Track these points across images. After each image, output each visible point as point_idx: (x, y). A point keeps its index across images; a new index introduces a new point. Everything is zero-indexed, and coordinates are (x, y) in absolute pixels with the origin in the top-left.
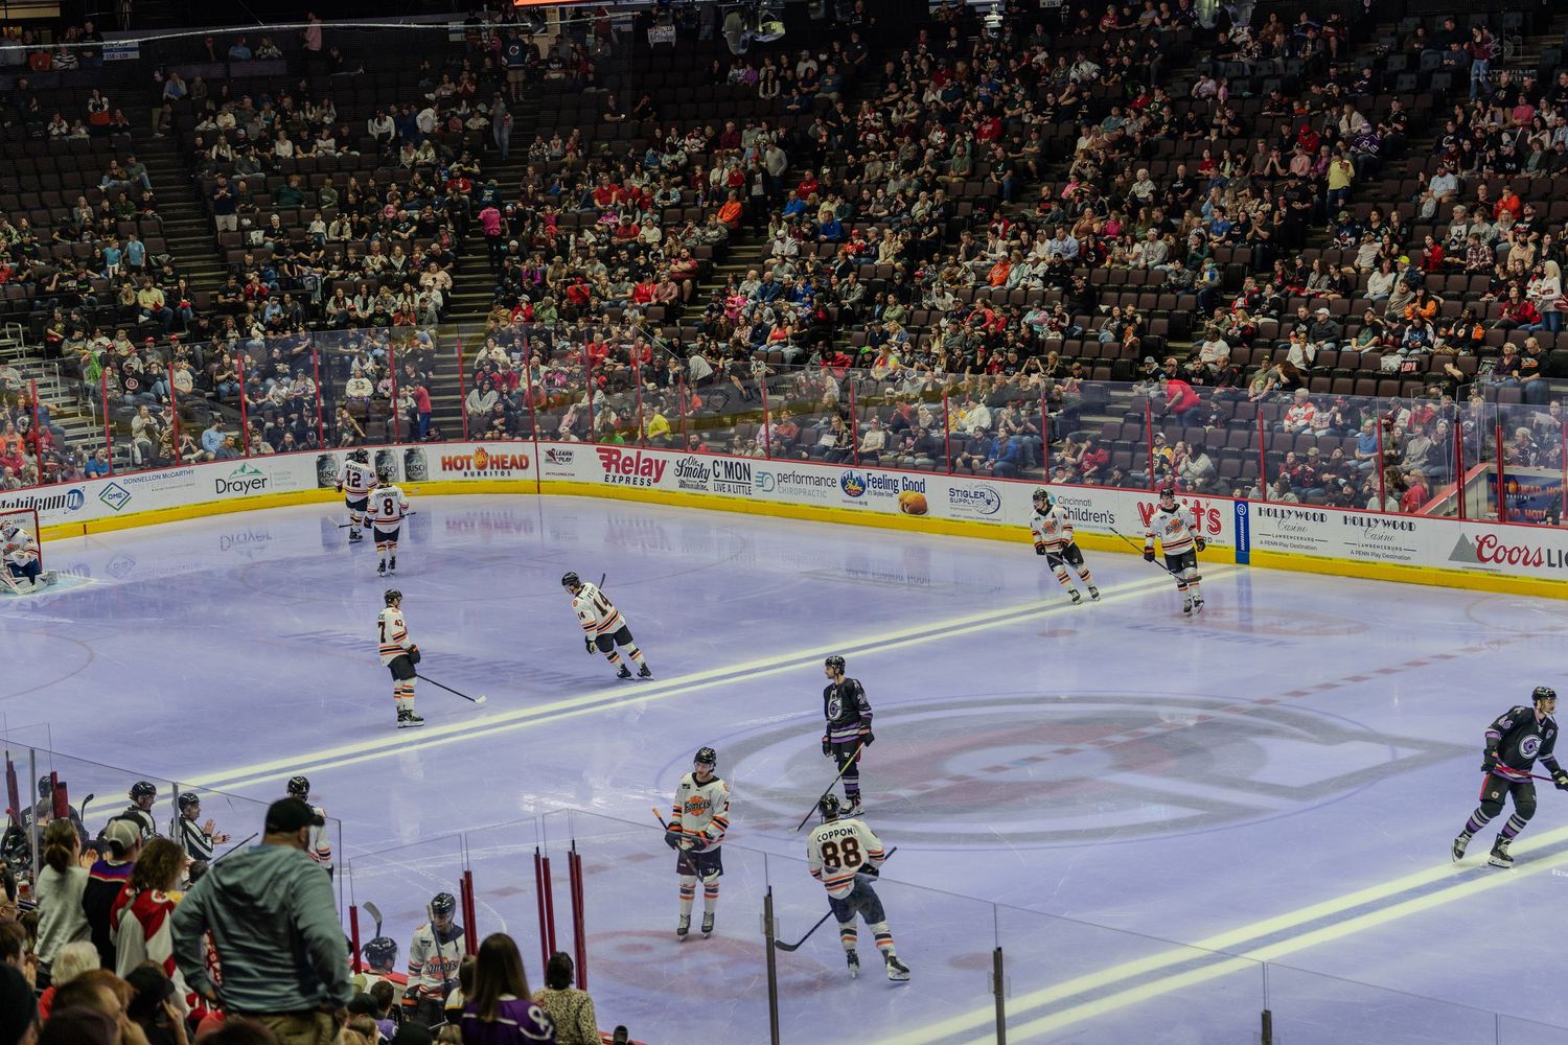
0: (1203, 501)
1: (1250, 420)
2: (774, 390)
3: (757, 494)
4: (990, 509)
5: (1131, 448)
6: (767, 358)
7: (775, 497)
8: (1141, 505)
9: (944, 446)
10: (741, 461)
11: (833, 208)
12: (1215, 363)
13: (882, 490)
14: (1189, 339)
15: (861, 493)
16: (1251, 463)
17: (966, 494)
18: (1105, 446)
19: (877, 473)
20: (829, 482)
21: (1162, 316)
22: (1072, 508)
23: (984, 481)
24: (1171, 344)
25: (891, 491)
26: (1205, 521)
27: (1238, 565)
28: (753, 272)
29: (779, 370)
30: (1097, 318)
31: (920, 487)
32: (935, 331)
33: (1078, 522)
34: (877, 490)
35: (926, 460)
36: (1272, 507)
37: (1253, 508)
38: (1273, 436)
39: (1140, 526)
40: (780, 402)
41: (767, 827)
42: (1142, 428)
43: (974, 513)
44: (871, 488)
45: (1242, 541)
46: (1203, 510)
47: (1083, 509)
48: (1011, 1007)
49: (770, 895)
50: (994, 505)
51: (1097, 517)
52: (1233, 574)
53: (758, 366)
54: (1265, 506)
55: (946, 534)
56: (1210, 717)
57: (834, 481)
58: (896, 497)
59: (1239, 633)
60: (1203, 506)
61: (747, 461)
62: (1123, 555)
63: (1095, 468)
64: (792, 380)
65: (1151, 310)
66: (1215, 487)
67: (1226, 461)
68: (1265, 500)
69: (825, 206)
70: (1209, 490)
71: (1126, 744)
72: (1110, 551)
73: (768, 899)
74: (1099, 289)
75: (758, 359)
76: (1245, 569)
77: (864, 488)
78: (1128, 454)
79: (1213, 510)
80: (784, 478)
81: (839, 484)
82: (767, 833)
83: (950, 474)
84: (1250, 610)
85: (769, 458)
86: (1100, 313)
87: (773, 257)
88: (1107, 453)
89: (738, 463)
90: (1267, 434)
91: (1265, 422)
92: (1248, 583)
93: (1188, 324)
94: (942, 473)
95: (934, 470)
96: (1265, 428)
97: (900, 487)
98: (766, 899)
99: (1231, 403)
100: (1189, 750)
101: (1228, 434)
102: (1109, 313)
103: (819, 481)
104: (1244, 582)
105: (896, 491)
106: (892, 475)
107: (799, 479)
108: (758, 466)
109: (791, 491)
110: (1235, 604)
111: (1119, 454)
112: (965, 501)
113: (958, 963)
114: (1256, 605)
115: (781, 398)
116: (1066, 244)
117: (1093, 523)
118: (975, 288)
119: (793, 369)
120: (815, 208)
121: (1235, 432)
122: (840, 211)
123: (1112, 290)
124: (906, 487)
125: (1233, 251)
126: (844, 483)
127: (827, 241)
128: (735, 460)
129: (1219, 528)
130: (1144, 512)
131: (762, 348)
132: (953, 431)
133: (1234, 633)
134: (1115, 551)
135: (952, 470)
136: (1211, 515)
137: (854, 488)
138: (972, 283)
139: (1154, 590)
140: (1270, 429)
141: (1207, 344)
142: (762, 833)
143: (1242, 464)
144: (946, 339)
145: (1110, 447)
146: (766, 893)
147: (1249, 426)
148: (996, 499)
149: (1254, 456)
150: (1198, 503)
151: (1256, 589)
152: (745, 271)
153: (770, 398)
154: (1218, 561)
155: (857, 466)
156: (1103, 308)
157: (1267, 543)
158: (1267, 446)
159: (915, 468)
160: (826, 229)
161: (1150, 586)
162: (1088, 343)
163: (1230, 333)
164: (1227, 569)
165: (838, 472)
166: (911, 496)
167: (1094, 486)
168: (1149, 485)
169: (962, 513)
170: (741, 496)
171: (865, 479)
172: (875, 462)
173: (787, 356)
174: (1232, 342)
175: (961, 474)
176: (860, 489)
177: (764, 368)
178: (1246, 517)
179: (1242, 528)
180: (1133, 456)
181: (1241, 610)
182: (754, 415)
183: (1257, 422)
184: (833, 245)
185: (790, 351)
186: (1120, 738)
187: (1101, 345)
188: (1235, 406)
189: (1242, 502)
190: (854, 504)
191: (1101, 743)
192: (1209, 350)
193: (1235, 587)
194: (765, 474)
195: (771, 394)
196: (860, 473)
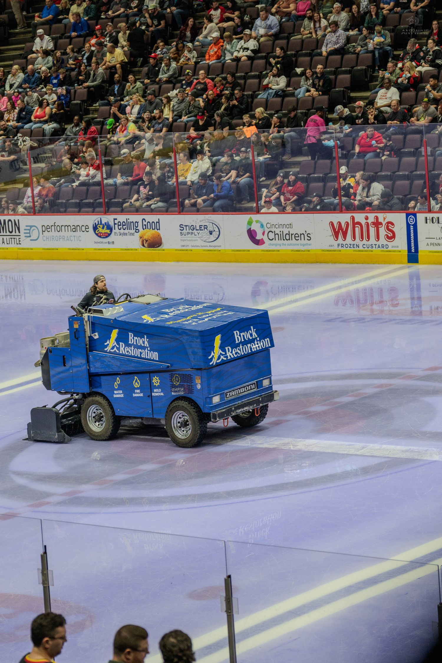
0: (381, 216)
1: (417, 149)
2: (37, 160)
3: (26, 243)
4: (212, 238)
5: (324, 180)
6: (31, 134)
7: (40, 245)
8: (332, 224)
9: (174, 192)
10: (12, 218)
11: (81, 10)
12: (389, 106)
13: (126, 231)
14: (367, 88)
15: (109, 235)
16: (419, 182)
17: (193, 228)
18: (302, 180)
19: (122, 218)
20: (83, 229)
21: (345, 72)
22: (277, 231)
23: (207, 216)
24: (353, 95)
25: (133, 231)
26: (383, 231)
27: (410, 264)
28: (16, 67)
29: (41, 143)
30: (294, 79)
31: (156, 225)
32: (165, 101)
33: (282, 241)
34: (122, 231)
35: (160, 204)
36: (435, 215)
37: (421, 217)
38: (435, 160)
39: (331, 240)
40: (42, 169)
41: (41, 505)
42: (332, 163)
43: (200, 243)
44: (117, 230)
45: (413, 245)
46: (381, 224)
47: (286, 231)
48: (239, 626)
49: (45, 553)
50: (215, 234)
51: (297, 237)
52: (406, 271)
53: (24, 141)
54: (429, 216)
55: (178, 261)
56: (390, 385)
57: (87, 227)
58: (137, 235)
59: (411, 317)
60: (381, 220)
61: (16, 218)
62: (318, 265)
63: (295, 197)
64: (51, 150)
65: (337, 68)
66: (389, 204)
67: (399, 183)
68: (430, 211)
69: (74, 9)
70: (386, 207)
71: (325, 413)
72: (307, 262)
73: (44, 557)
74: (295, 55)
75: (24, 135)
76: (415, 267)
77: (111, 231)
78: (321, 184)
79: (389, 223)
80: (47, 228)
81: (91, 229)
82: (40, 509)
83: (180, 213)
84: (419, 298)
85: (34, 214)
86: (297, 75)
87: (33, 53)
88: (304, 185)
89: (10, 220)
90: (430, 158)
91: (429, 149)
92: (418, 278)
93: (366, 77)
94: (173, 213)
95: (166, 211)
96: (429, 153)
97: (140, 227)
98: (42, 557)
99: (401, 137)
100: (374, 412)
101: (400, 161)
102: (303, 74)
103: (75, 229)
104: (415, 277)
105: (137, 231)
106: (133, 218)
107: (60, 228)
108: (25, 221)
109: (53, 238)
110: (408, 295)
111: (313, 185)
112: (192, 233)
113: (194, 595)
114: (424, 294)
115: (43, 165)
116: (269, 22)
117: (294, 241)
118: (196, 63)
119: (52, 141)
120: (67, 11)
121: (405, 159)
122: (87, 11)
123: (306, 55)
124: (145, 227)
125: (400, 16)
126: (95, 228)
127: (77, 37)
128: (7, 218)
129: (394, 236)
130: (334, 229)
131: (27, 126)
132: (181, 179)
133: (408, 318)
134: (312, 263)
135: (182, 209)
136: (388, 227)
137: (104, 231)
138: (195, 60)
139: (344, 290)
140: (432, 154)
141: (382, 91)
142: (36, 509)
143: (411, 184)
144: (174, 106)
145: (307, 180)
146: (41, 552)
147: (416, 153)
148: (217, 230)
149: (421, 177)
150: (377, 218)
151: (424, 282)
152: (11, 66)
153: (34, 166)
154: (394, 263)
155: (106, 213)
156: (299, 70)
157: (432, 244)
158: (431, 168)
159: (151, 211)
160: (75, 27)
161: (340, 287)
162: (287, 99)
163: (400, 80)
164: (401, 268)
165: (90, 220)
166: (149, 234)
167: (294, 211)
168: (338, 207)
169: (190, 243)
170: (13, 246)
171: (112, 224)
172: (119, 209)
173: (47, 132)
174: (402, 89)
175: (190, 212)
176: (108, 231)
177: (29, 142)
178: (415, 226)
179: (412, 235)
180: (325, 186)
181: (412, 299)
182: (22, 181)
183: (423, 149)
184: (82, 39)
185: (49, 127)
186: (318, 408)
187: (298, 100)
188: (405, 138)
189: (411, 214)
190: (103, 244)
191: (305, 413)
192: (384, 97)
193: (407, 282)
194: (31, 227)
195: (35, 162)
196: (108, 219)
